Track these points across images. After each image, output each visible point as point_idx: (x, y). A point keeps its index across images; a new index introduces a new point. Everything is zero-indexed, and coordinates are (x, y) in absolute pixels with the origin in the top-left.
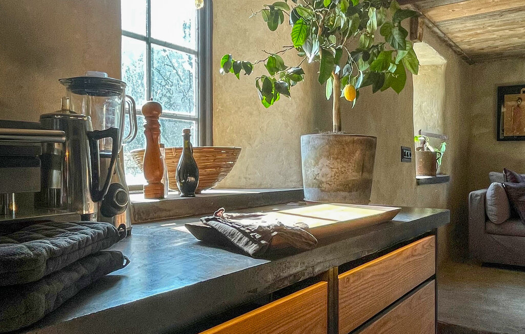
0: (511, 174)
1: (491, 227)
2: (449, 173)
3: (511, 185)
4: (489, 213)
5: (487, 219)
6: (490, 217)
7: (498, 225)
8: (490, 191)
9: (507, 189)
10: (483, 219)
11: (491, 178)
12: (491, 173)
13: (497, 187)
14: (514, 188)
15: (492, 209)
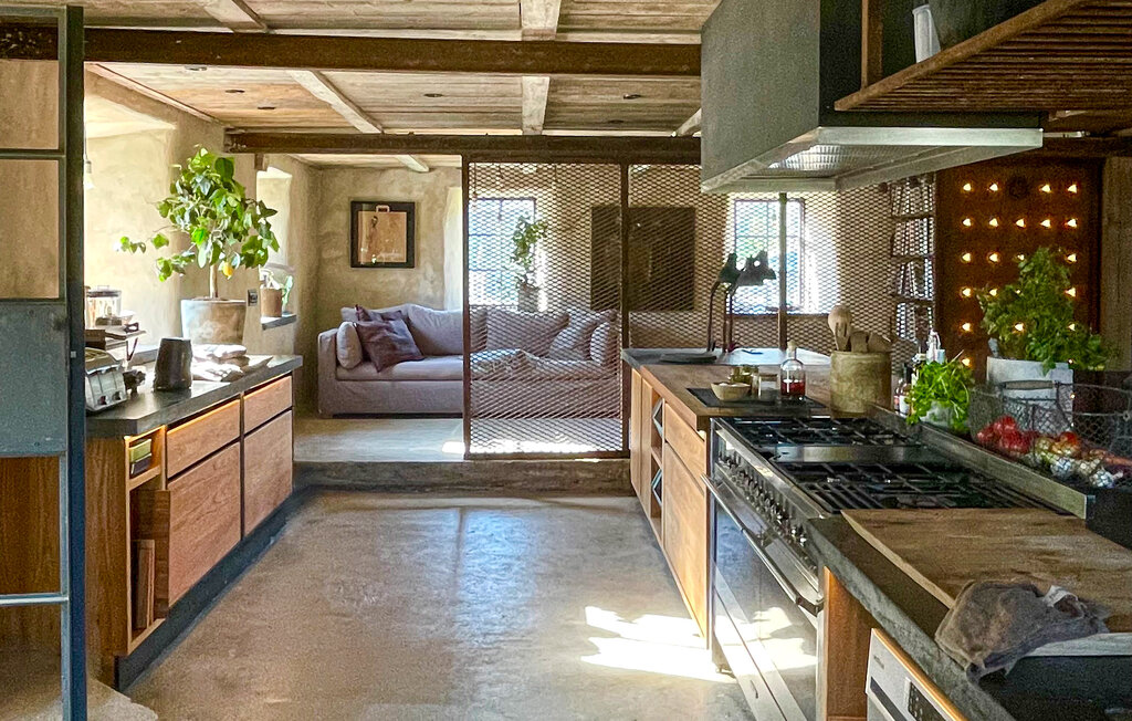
0: (364, 311)
1: (342, 373)
2: (296, 311)
3: (362, 324)
4: (340, 357)
5: (338, 364)
6: (341, 362)
7: (348, 370)
8: (341, 331)
9: (358, 328)
10: (334, 365)
11: (344, 315)
12: (344, 309)
13: (348, 327)
14: (366, 328)
15: (343, 353)
